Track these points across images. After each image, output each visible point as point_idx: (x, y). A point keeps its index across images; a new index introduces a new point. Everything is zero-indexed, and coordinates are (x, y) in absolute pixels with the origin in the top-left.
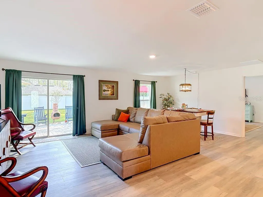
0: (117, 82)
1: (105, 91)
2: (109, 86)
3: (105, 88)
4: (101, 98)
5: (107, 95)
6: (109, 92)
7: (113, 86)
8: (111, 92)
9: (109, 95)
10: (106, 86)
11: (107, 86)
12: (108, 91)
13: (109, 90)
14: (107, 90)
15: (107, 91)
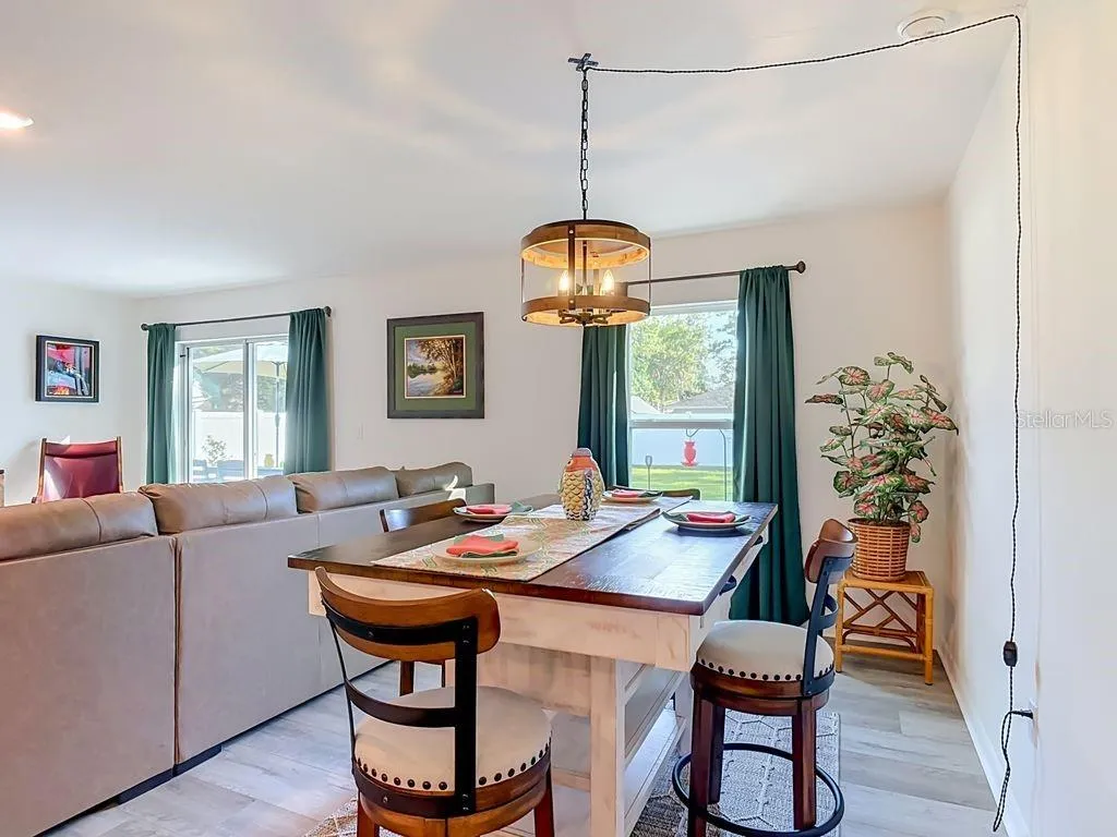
0: (478, 318)
1: (416, 371)
2: (438, 344)
3: (415, 356)
4: (398, 409)
5: (426, 393)
6: (438, 378)
7: (457, 345)
8: (449, 377)
9: (436, 394)
10: (423, 347)
11: (424, 345)
12: (433, 370)
13: (438, 364)
14: (426, 364)
15: (424, 372)
